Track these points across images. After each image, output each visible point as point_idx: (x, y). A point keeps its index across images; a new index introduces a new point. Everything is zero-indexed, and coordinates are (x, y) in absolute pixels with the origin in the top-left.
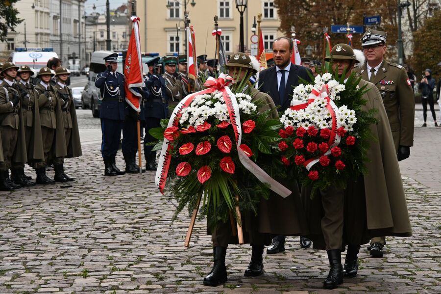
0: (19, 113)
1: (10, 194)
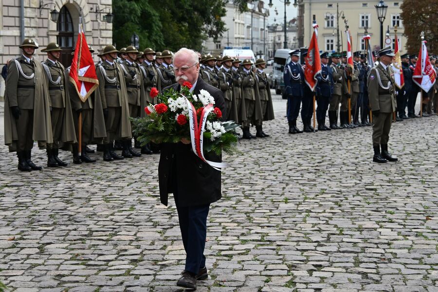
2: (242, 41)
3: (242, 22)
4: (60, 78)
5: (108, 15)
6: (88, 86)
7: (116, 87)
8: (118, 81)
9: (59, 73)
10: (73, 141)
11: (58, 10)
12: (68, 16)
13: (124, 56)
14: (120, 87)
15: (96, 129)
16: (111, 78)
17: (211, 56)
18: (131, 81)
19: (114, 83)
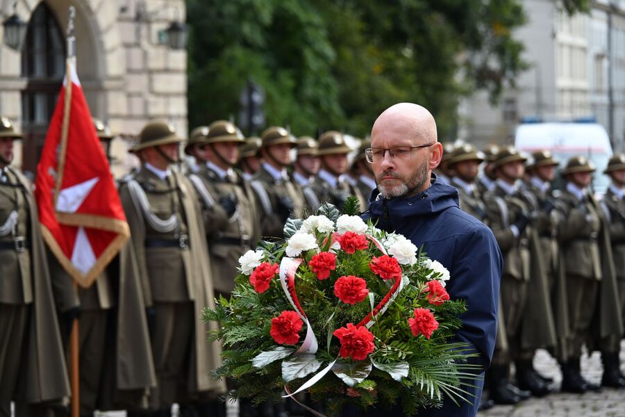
0: (531, 247)
1: (512, 411)
2: (579, 98)
3: (581, 42)
4: (14, 216)
5: (174, 28)
6: (102, 240)
7: (176, 243)
8: (183, 227)
9: (15, 202)
10: (60, 400)
11: (25, 16)
12: (54, 32)
13: (202, 153)
14: (188, 242)
15: (123, 365)
16: (163, 216)
17: (468, 148)
18: (224, 226)
19: (172, 233)
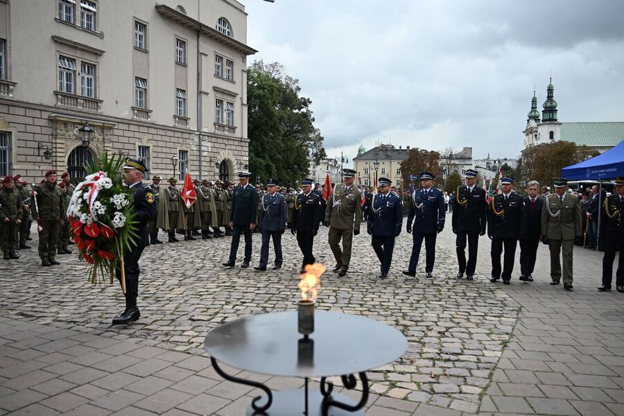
5: (246, 166)
6: (191, 200)
7: (208, 201)
8: (210, 198)
11: (220, 163)
12: (225, 165)
14: (211, 201)
16: (206, 196)
18: (218, 198)
